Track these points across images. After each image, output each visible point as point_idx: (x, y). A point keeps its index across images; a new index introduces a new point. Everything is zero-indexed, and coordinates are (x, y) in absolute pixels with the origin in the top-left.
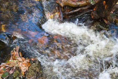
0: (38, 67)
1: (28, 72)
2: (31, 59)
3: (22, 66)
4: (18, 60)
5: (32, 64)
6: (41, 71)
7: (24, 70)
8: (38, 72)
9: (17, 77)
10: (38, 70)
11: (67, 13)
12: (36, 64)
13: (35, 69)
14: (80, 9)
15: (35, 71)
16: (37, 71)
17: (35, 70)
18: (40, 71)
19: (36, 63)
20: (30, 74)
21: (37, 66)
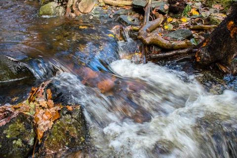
0: (76, 127)
1: (50, 134)
2: (68, 106)
3: (42, 117)
4: (38, 103)
5: (64, 115)
6: (82, 138)
7: (44, 127)
8: (73, 139)
9: (17, 140)
10: (74, 133)
11: (154, 55)
12: (72, 118)
13: (67, 130)
14: (174, 52)
15: (67, 134)
16: (72, 135)
17: (68, 132)
18: (79, 137)
19: (73, 116)
20: (54, 139)
21: (73, 123)
